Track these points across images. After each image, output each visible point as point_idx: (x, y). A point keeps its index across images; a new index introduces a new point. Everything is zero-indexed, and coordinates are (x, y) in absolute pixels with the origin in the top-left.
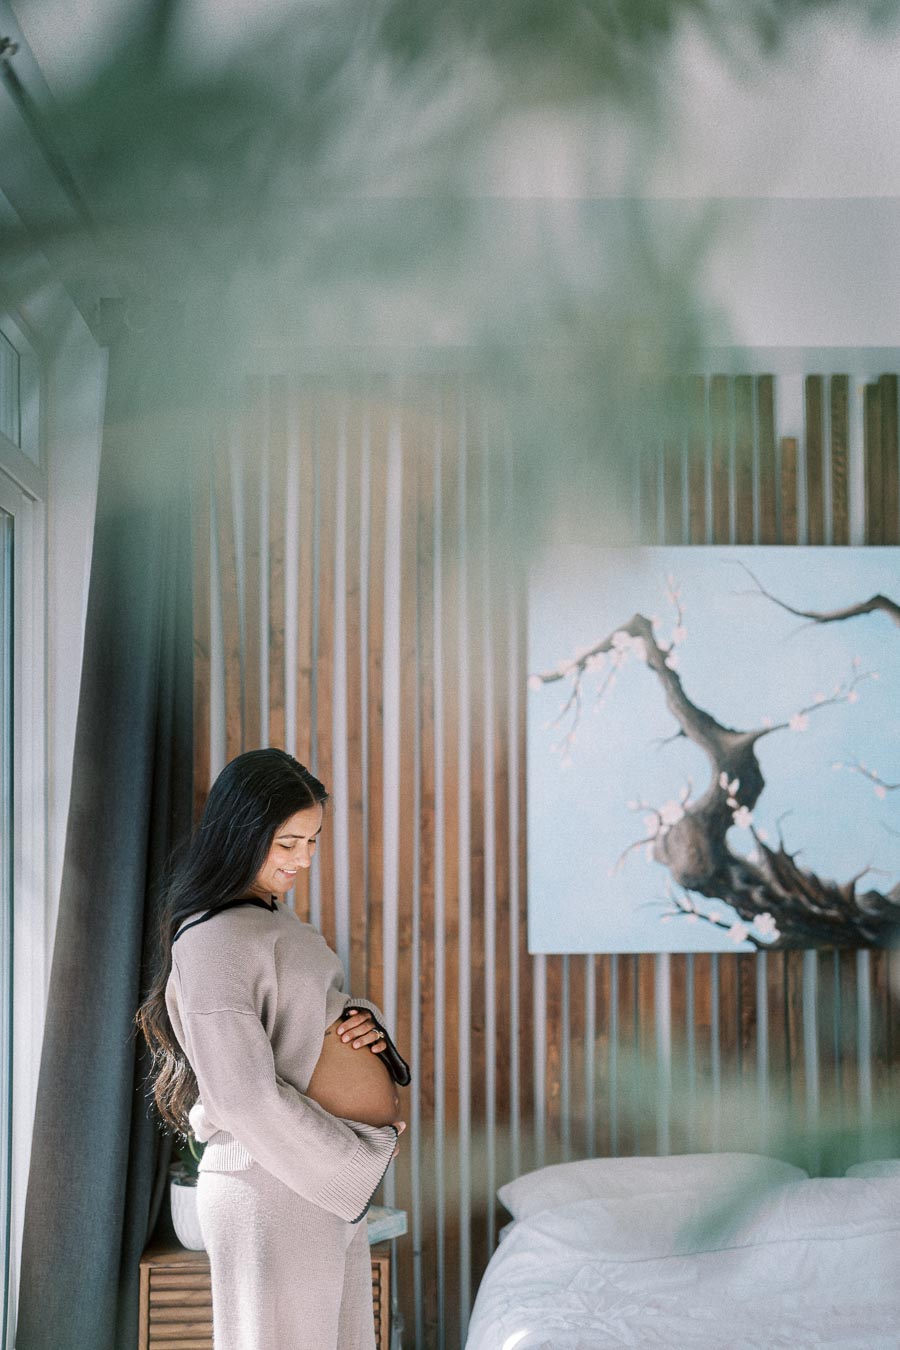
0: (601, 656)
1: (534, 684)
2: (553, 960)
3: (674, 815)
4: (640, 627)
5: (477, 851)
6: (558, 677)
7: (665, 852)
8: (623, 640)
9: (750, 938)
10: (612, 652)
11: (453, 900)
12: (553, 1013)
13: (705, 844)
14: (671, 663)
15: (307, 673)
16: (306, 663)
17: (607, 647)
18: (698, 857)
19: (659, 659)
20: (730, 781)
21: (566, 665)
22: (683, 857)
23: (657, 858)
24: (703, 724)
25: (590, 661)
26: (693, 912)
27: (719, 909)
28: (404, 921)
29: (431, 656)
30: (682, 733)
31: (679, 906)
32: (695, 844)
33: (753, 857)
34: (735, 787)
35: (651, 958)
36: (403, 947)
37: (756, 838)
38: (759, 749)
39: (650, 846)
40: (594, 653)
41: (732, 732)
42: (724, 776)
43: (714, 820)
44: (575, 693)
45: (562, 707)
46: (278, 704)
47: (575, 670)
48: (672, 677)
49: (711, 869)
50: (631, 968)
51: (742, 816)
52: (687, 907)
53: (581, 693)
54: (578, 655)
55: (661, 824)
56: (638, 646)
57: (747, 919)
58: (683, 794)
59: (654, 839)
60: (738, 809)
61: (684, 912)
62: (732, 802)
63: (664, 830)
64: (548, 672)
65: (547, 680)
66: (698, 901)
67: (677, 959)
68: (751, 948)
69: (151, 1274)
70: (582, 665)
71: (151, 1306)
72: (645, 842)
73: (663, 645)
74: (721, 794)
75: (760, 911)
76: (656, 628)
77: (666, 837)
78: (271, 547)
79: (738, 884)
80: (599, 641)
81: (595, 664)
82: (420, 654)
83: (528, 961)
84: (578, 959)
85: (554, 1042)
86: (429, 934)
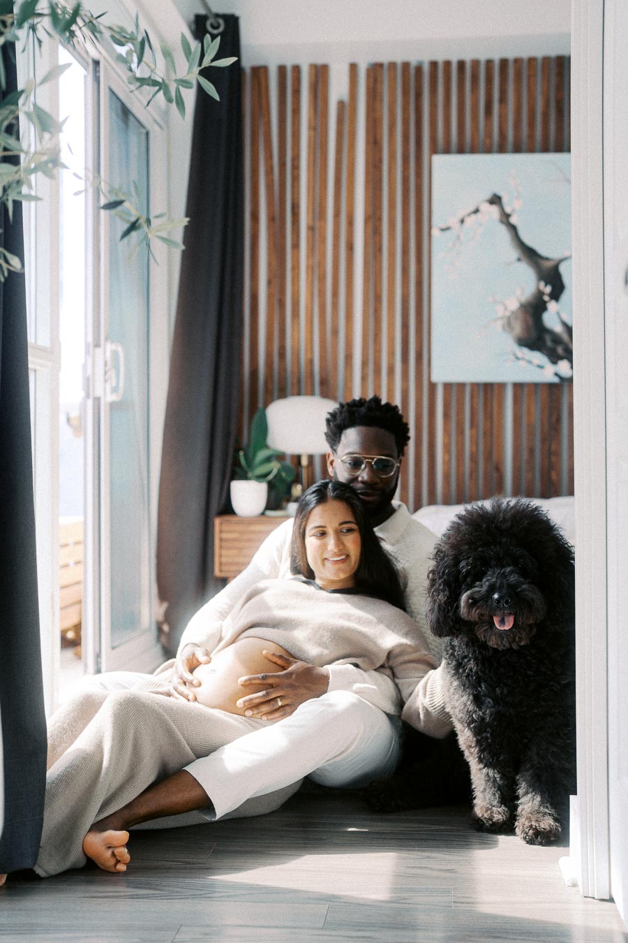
0: (474, 216)
1: (436, 232)
2: (447, 386)
3: (514, 305)
4: (496, 200)
5: (405, 326)
6: (448, 229)
7: (509, 325)
8: (486, 207)
9: (556, 374)
10: (479, 215)
11: (391, 353)
12: (446, 415)
13: (530, 322)
14: (513, 220)
15: (311, 229)
16: (311, 223)
17: (476, 211)
18: (527, 328)
19: (505, 217)
20: (546, 285)
21: (453, 221)
22: (518, 328)
23: (504, 328)
24: (530, 254)
25: (467, 219)
26: (523, 359)
27: (538, 357)
28: (365, 364)
29: (380, 219)
30: (519, 260)
31: (515, 355)
32: (526, 322)
33: (558, 329)
34: (548, 289)
35: (502, 386)
37: (560, 318)
38: (563, 269)
39: (500, 324)
40: (469, 215)
41: (547, 259)
42: (542, 284)
43: (536, 308)
44: (458, 237)
45: (450, 245)
46: (296, 246)
47: (459, 224)
48: (513, 229)
49: (534, 334)
50: (489, 391)
51: (552, 306)
52: (520, 355)
53: (462, 237)
54: (460, 216)
55: (506, 309)
56: (494, 211)
57: (554, 362)
58: (518, 293)
59: (501, 318)
60: (549, 301)
61: (517, 358)
62: (546, 298)
63: (508, 314)
64: (443, 225)
65: (442, 230)
66: (526, 353)
67: (518, 386)
68: (556, 380)
69: (221, 524)
70: (462, 221)
71: (221, 540)
72: (496, 320)
73: (508, 210)
74: (540, 294)
75: (561, 358)
76: (505, 200)
77: (509, 318)
79: (549, 343)
80: (472, 208)
81: (470, 221)
82: (373, 218)
83: (432, 386)
84: (461, 386)
85: (447, 431)
86: (377, 371)
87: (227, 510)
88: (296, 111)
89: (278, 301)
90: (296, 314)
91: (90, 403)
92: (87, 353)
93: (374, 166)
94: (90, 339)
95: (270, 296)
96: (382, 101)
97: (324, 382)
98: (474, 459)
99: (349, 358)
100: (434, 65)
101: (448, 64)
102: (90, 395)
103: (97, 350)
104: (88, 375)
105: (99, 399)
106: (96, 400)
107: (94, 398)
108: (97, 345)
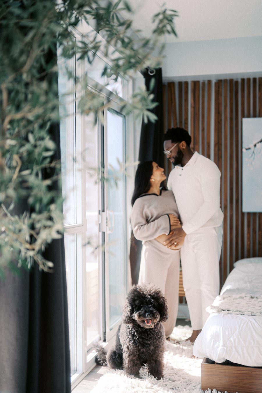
0: (260, 144)
1: (244, 150)
2: (249, 214)
5: (231, 189)
6: (249, 149)
11: (226, 200)
12: (249, 226)
21: (251, 146)
25: (257, 145)
29: (221, 144)
40: (258, 143)
44: (254, 152)
45: (250, 155)
47: (254, 147)
53: (255, 152)
54: (254, 143)
64: (247, 147)
65: (247, 149)
70: (255, 146)
78: (185, 120)
80: (259, 140)
81: (258, 146)
82: (218, 144)
83: (243, 214)
84: (254, 214)
85: (249, 232)
88: (186, 100)
91: (101, 233)
92: (99, 214)
93: (218, 122)
94: (101, 209)
96: (221, 95)
98: (260, 243)
100: (243, 80)
101: (249, 79)
102: (101, 231)
103: (103, 213)
104: (100, 223)
105: (104, 233)
106: (103, 233)
107: (102, 232)
108: (103, 211)
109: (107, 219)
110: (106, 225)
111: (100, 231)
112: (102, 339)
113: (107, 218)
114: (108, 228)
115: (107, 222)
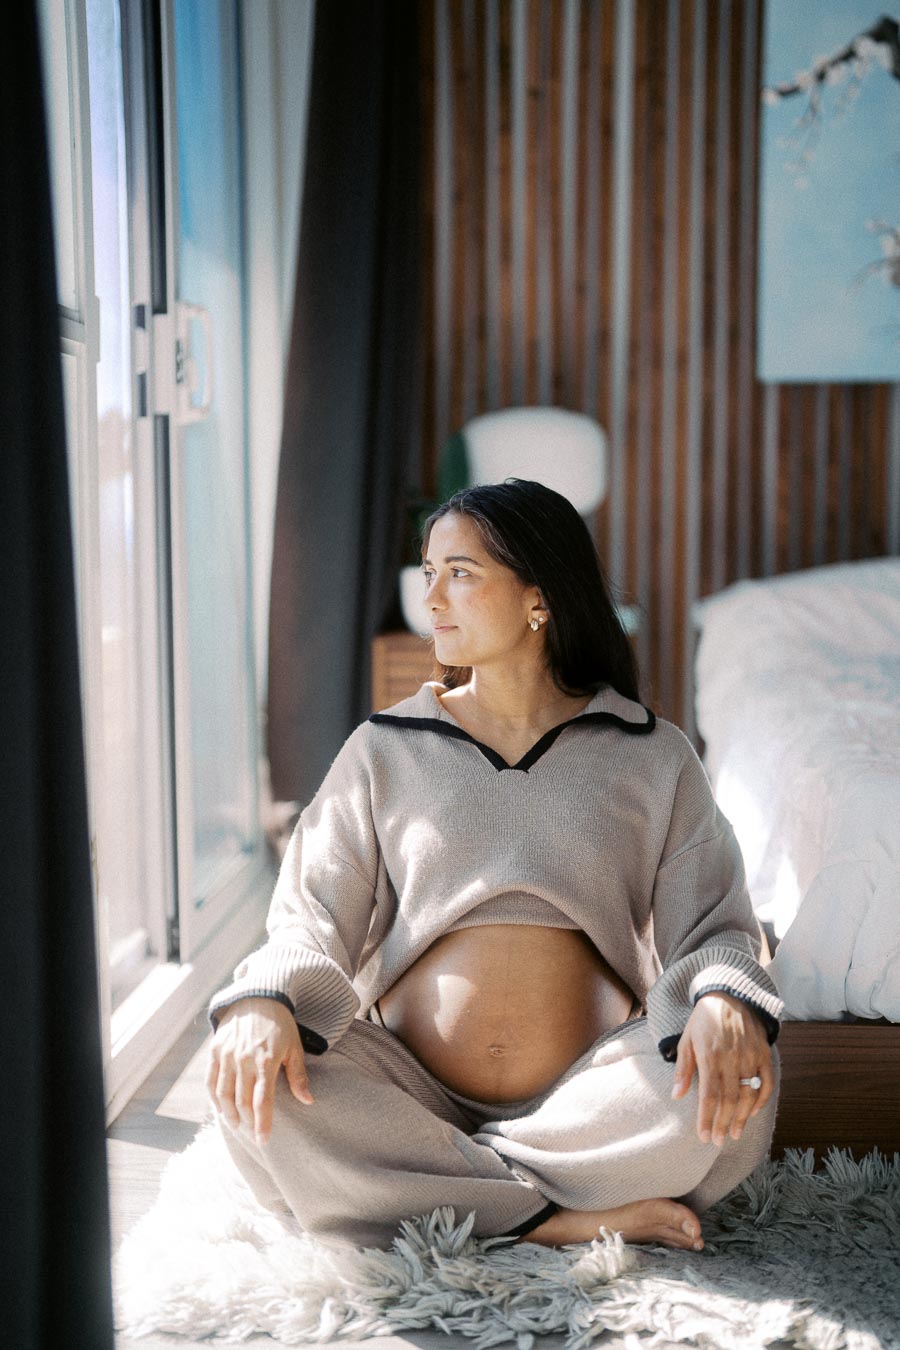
0: (843, 68)
1: (770, 99)
2: (786, 389)
4: (886, 32)
5: (709, 277)
6: (794, 91)
8: (867, 48)
10: (855, 64)
11: (683, 329)
12: (784, 444)
15: (534, 94)
16: (534, 83)
17: (849, 55)
21: (804, 77)
25: (830, 72)
28: (633, 347)
29: (663, 76)
36: (633, 374)
39: (887, 271)
44: (813, 109)
46: (506, 127)
47: (814, 82)
50: (863, 399)
53: (822, 108)
54: (816, 65)
56: (883, 53)
59: (890, 261)
64: (785, 85)
65: (782, 94)
69: (386, 650)
70: (821, 76)
72: (879, 264)
80: (840, 48)
81: (836, 76)
82: (650, 74)
83: (758, 388)
84: (809, 390)
85: (783, 471)
86: (657, 363)
87: (395, 622)
89: (472, 231)
90: (506, 256)
91: (147, 426)
92: (140, 322)
94: (145, 297)
95: (458, 222)
97: (558, 381)
98: (832, 520)
99: (604, 337)
102: (149, 412)
103: (160, 319)
104: (141, 369)
105: (165, 419)
106: (160, 422)
107: (156, 417)
108: (160, 308)
109: (178, 350)
110: (172, 379)
111: (143, 413)
112: (161, 945)
113: (178, 344)
114: (184, 397)
115: (178, 365)
